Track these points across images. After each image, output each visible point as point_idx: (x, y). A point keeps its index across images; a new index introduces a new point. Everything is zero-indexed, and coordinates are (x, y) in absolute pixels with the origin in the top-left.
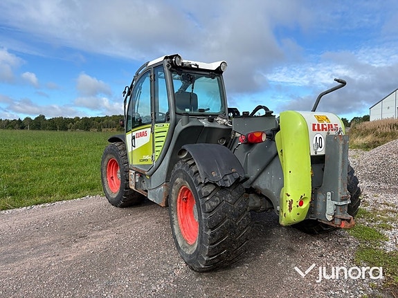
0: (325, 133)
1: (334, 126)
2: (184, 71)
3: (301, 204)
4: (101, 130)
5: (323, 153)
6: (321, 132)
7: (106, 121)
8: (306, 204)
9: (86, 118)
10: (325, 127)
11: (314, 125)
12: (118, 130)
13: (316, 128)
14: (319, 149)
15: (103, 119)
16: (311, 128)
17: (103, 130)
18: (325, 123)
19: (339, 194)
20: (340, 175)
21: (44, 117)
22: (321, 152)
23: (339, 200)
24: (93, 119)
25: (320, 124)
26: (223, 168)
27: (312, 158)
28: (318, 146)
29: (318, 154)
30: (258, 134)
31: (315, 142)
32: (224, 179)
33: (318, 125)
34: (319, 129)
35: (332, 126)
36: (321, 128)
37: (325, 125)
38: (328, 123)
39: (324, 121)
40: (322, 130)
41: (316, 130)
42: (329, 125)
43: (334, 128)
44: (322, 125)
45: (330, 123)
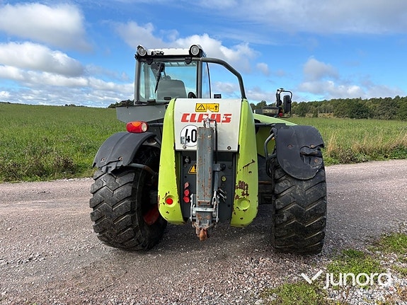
2: (154, 59)
3: (169, 201)
4: (317, 116)
5: (195, 148)
7: (323, 105)
8: (176, 203)
9: (303, 103)
10: (205, 117)
11: (185, 115)
12: (334, 115)
13: (188, 118)
14: (191, 143)
15: (321, 103)
16: (179, 118)
17: (319, 115)
18: (208, 112)
19: (197, 198)
21: (265, 102)
22: (192, 146)
23: (197, 205)
24: (311, 104)
25: (198, 114)
26: (113, 155)
27: (177, 152)
28: (188, 140)
29: (188, 148)
30: (136, 124)
31: (183, 135)
32: (108, 166)
33: (194, 116)
34: (193, 120)
35: (219, 116)
36: (196, 118)
37: (207, 115)
38: (214, 113)
39: (208, 110)
40: (199, 121)
41: (188, 121)
42: (213, 116)
43: (223, 118)
44: (201, 116)
45: (216, 113)
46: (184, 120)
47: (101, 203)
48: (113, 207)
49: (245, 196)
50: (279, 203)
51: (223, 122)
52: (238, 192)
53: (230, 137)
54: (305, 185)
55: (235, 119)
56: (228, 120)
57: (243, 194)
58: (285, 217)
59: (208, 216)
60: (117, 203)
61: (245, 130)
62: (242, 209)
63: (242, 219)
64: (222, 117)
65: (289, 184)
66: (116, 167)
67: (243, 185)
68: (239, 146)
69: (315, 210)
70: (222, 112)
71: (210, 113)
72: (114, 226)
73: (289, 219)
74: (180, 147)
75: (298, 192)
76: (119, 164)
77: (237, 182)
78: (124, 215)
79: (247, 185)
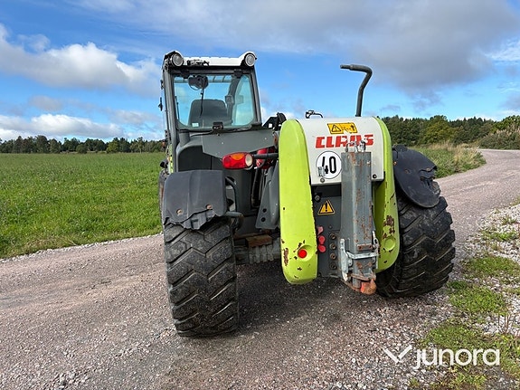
0: (342, 149)
1: (363, 138)
2: (191, 71)
3: (302, 254)
5: (338, 180)
6: (334, 149)
8: (311, 255)
10: (343, 140)
11: (320, 139)
13: (324, 142)
14: (330, 175)
16: (312, 143)
18: (346, 133)
19: (355, 243)
20: (354, 214)
22: (332, 179)
23: (355, 252)
25: (334, 137)
26: (194, 204)
27: (314, 188)
28: (326, 171)
29: (327, 182)
30: (236, 156)
31: (320, 165)
32: (193, 219)
33: (330, 139)
34: (329, 145)
35: (359, 137)
36: (334, 142)
37: (346, 137)
38: (353, 134)
39: (345, 131)
40: (338, 145)
41: (324, 146)
44: (338, 138)
45: (356, 134)
46: (319, 145)
47: (188, 273)
48: (208, 277)
49: (392, 234)
50: (407, 239)
51: (365, 144)
52: (386, 229)
53: (374, 163)
54: (432, 214)
55: (378, 141)
56: (371, 142)
57: (390, 232)
58: (416, 253)
59: (369, 264)
60: (214, 269)
62: (388, 250)
65: (415, 215)
66: (207, 219)
67: (390, 221)
68: (385, 173)
70: (362, 132)
71: (348, 134)
72: (209, 303)
73: (420, 255)
74: (316, 181)
75: (426, 222)
76: (211, 215)
77: (385, 218)
78: (225, 285)
79: (394, 220)
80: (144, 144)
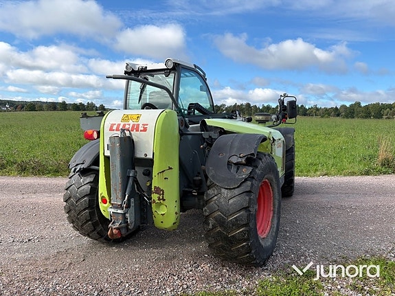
3: (105, 201)
10: (127, 126)
13: (115, 127)
25: (122, 124)
30: (90, 132)
32: (76, 167)
33: (119, 125)
34: (118, 129)
35: (138, 125)
36: (121, 128)
37: (129, 124)
38: (135, 123)
41: (114, 130)
42: (134, 125)
43: (141, 128)
44: (125, 126)
46: (111, 129)
47: (69, 198)
48: (76, 203)
49: (162, 201)
51: (141, 131)
52: (155, 197)
53: (146, 145)
54: (229, 194)
55: (151, 129)
57: (159, 199)
58: (211, 225)
59: (120, 217)
60: (79, 200)
61: (159, 138)
62: (160, 213)
63: (162, 222)
64: (141, 125)
65: (216, 192)
66: (80, 168)
67: (158, 190)
68: (153, 153)
69: (237, 220)
70: (141, 122)
71: (131, 122)
73: (214, 227)
74: (108, 153)
76: (82, 166)
77: (153, 187)
79: (163, 191)
80: (318, 109)
